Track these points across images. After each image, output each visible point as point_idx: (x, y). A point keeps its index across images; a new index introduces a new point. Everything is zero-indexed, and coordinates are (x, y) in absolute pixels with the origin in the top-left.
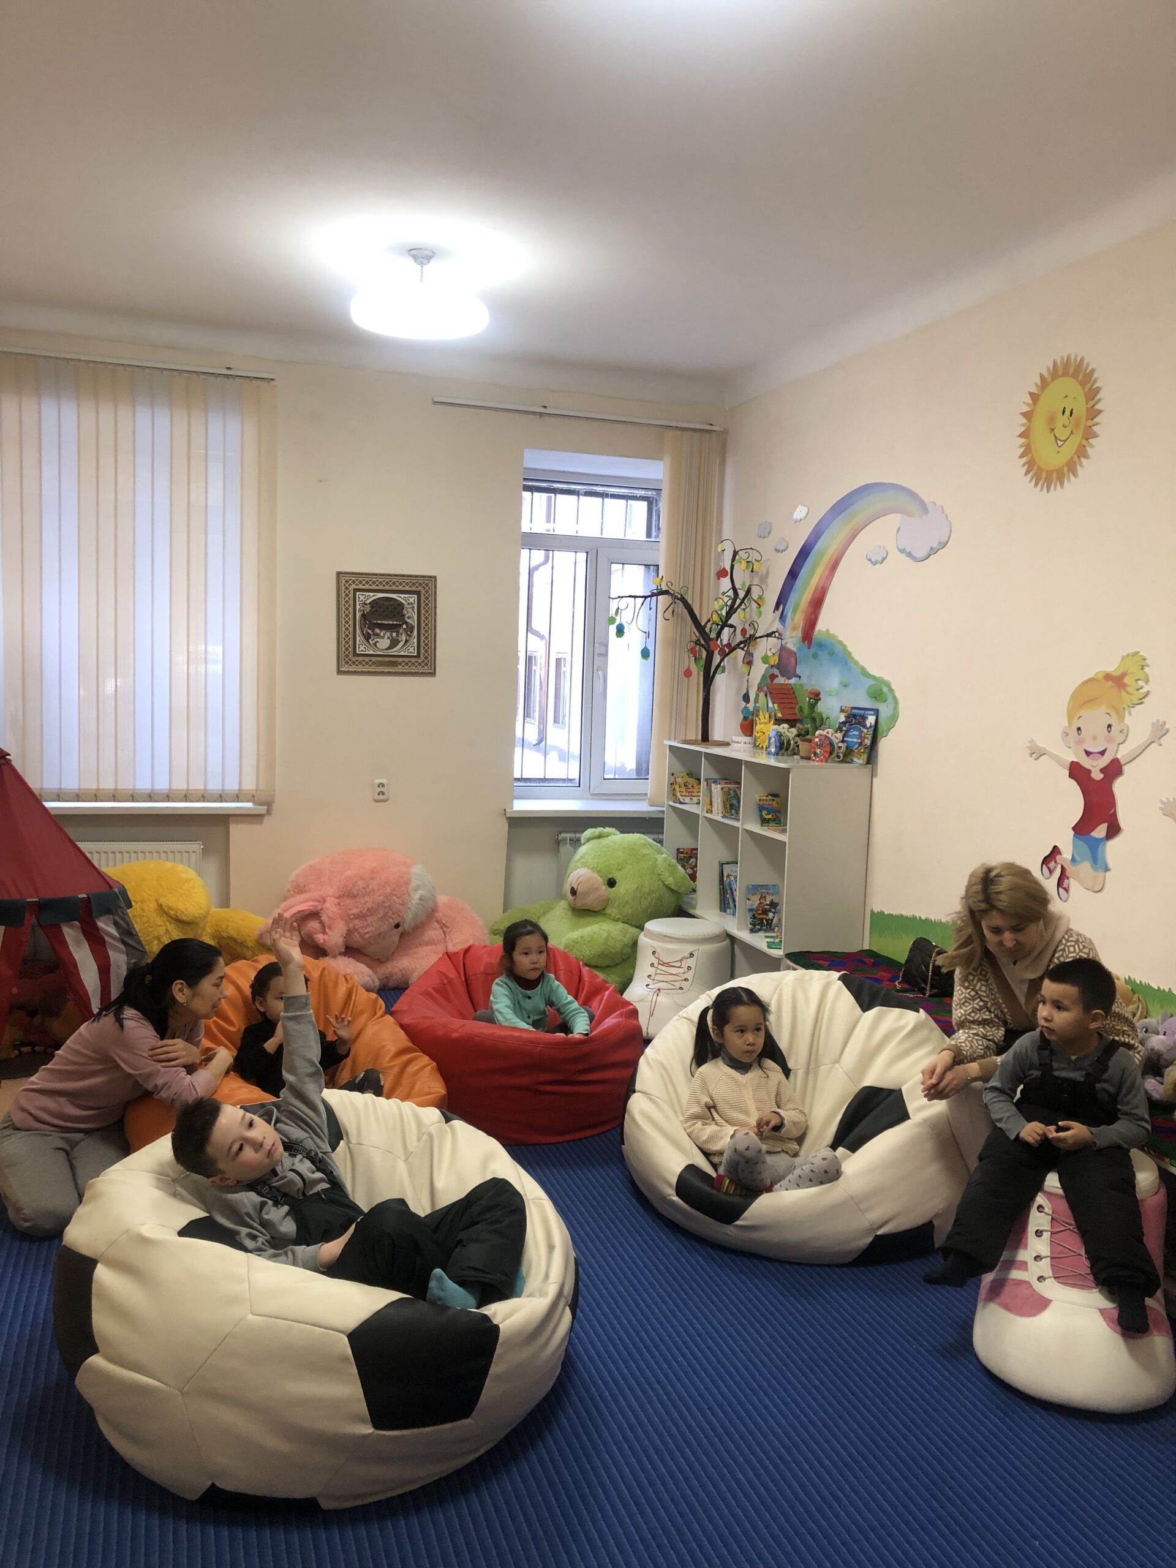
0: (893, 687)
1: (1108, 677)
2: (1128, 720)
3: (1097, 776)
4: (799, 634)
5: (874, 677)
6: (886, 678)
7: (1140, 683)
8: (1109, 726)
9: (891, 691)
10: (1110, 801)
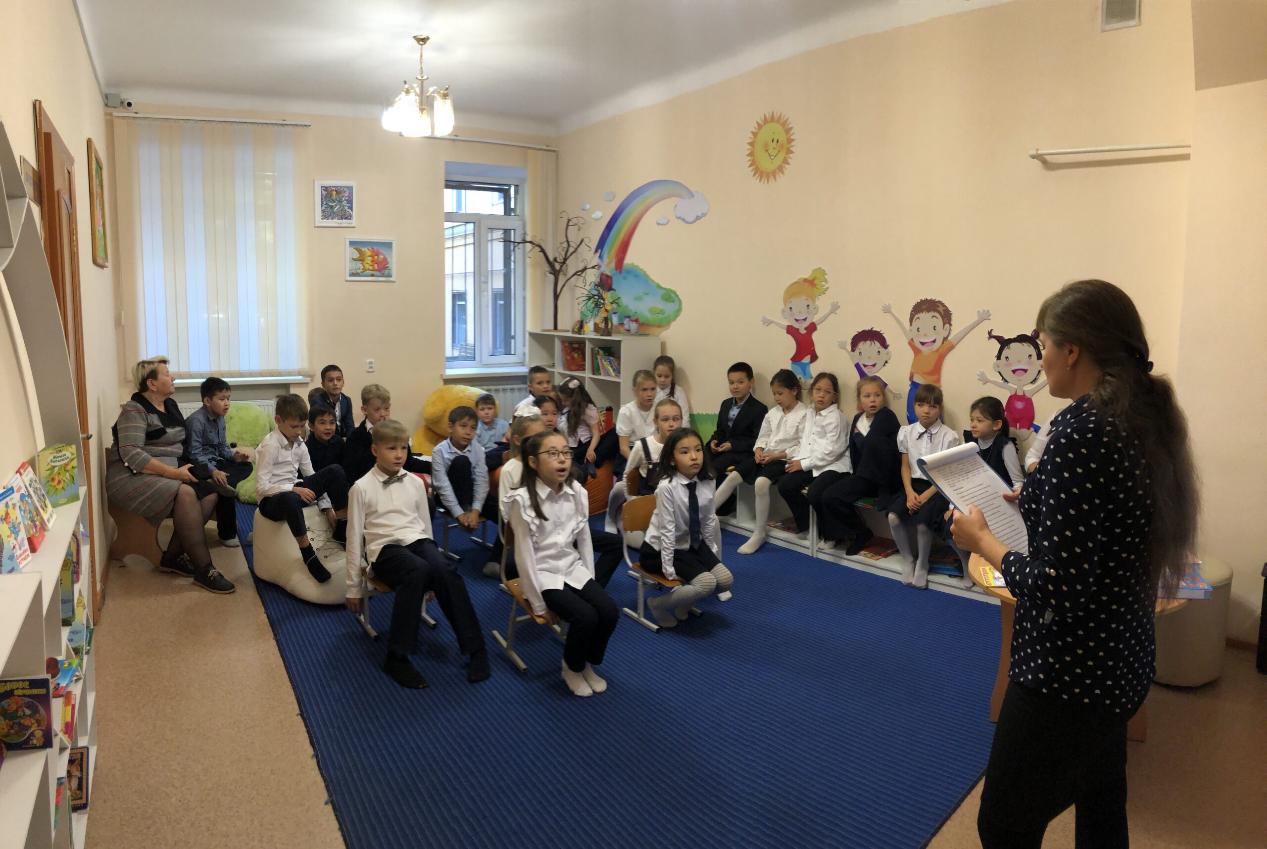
0: (678, 294)
1: (805, 280)
2: (817, 303)
3: (803, 332)
4: (613, 265)
5: (665, 289)
6: (673, 289)
7: (823, 283)
8: (808, 306)
9: (677, 296)
10: (812, 344)
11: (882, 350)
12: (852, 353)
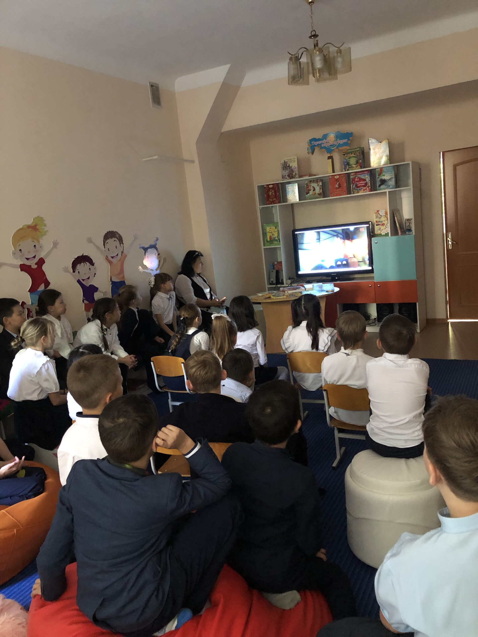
10: (43, 274)
11: (91, 267)
12: (74, 273)
